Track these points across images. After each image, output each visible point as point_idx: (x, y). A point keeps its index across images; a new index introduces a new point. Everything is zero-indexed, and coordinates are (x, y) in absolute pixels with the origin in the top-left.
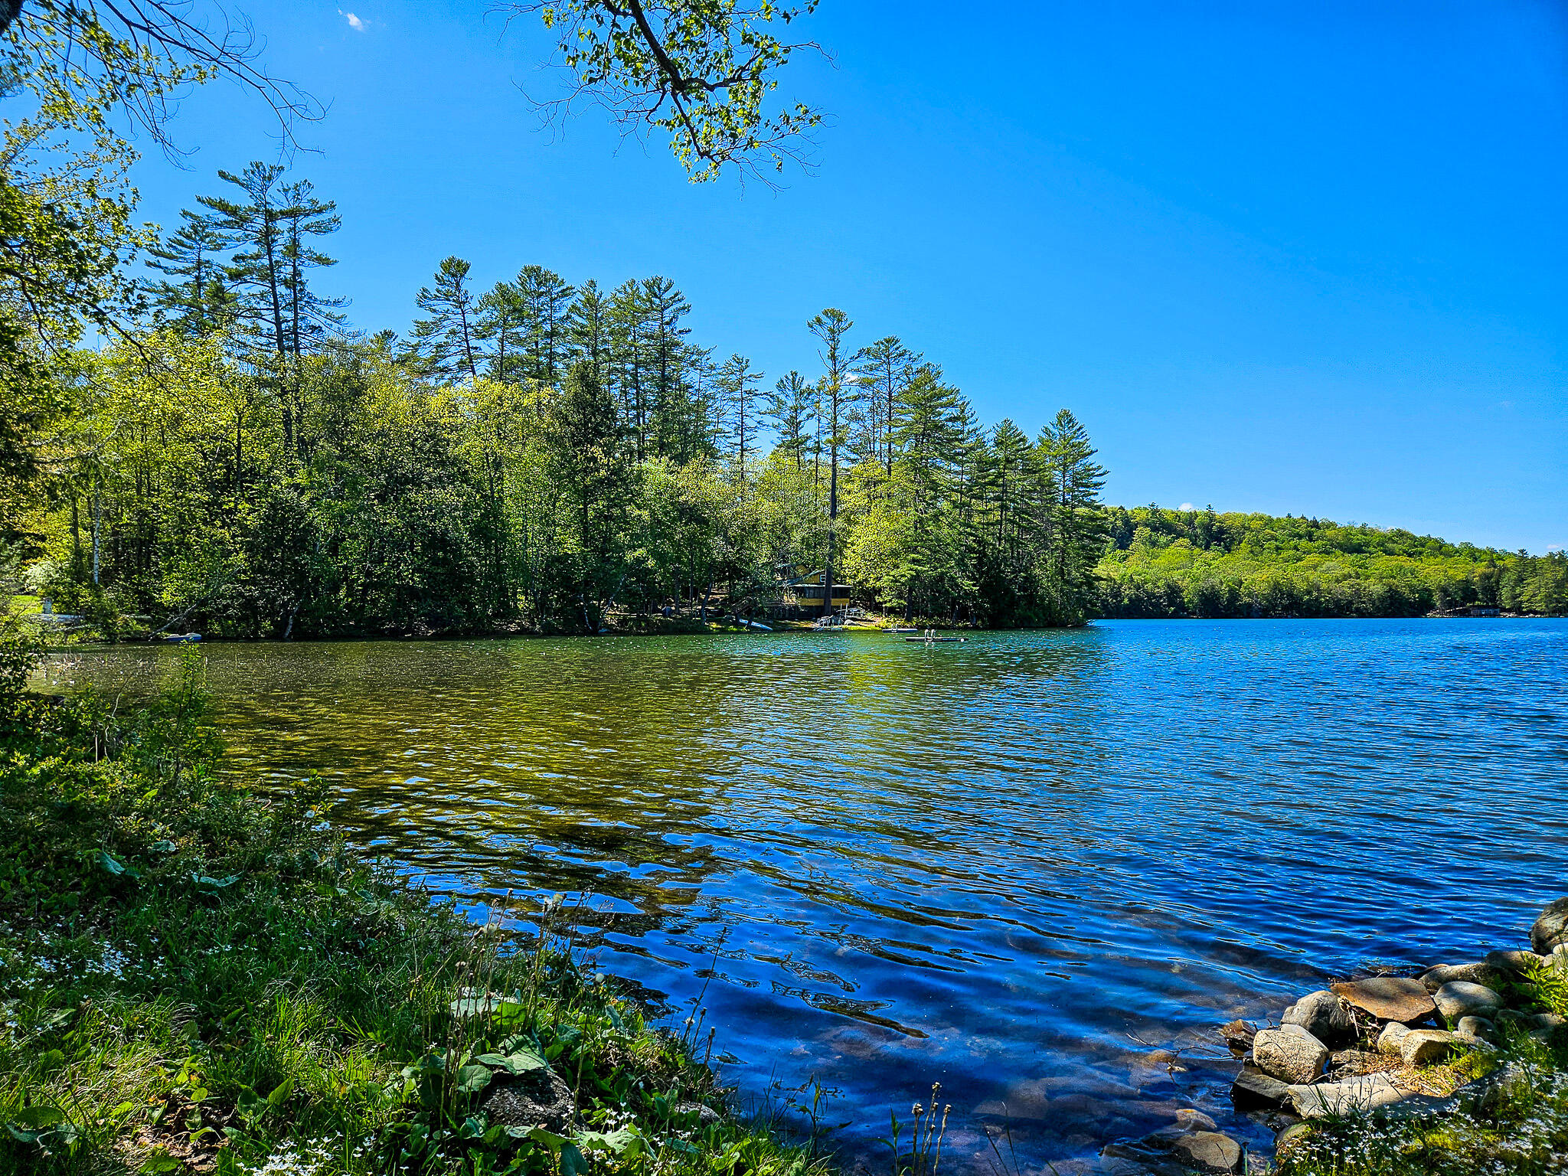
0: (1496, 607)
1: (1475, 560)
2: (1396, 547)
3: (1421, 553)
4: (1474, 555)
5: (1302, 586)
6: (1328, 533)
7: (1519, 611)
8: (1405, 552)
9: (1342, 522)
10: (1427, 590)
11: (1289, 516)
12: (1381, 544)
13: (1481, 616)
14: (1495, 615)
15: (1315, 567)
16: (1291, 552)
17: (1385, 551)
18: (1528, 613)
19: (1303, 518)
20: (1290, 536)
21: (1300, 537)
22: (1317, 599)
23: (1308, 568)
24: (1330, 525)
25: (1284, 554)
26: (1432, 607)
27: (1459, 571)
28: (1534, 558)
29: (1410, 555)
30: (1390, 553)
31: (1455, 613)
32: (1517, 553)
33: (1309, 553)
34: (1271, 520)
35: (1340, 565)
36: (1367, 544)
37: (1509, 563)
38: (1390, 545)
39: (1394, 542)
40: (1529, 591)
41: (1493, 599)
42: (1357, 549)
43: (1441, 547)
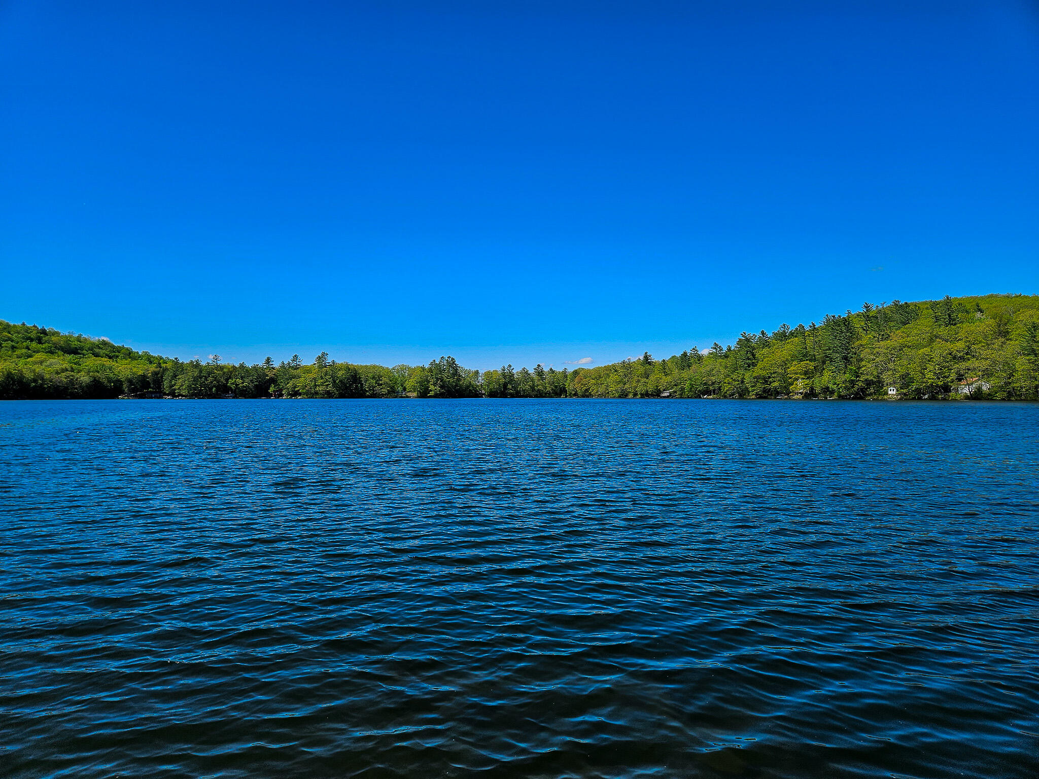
0: (161, 392)
1: (151, 362)
2: (102, 352)
3: (117, 357)
4: (150, 359)
5: (29, 375)
6: (54, 338)
7: (173, 394)
8: (107, 355)
9: (64, 332)
10: (119, 381)
11: (24, 324)
12: (91, 349)
13: (152, 398)
14: (161, 397)
15: (41, 363)
16: (24, 351)
17: (93, 354)
18: (178, 396)
19: (34, 326)
20: (23, 338)
21: (32, 340)
22: (42, 385)
23: (35, 363)
24: (55, 334)
25: (18, 352)
26: (122, 392)
27: (140, 369)
28: (182, 363)
29: (110, 358)
30: (96, 355)
31: (136, 397)
32: (174, 359)
33: (38, 352)
34: (8, 326)
35: (60, 362)
36: (82, 348)
37: (169, 365)
38: (97, 350)
39: (100, 348)
40: (179, 382)
41: (159, 388)
42: (74, 351)
43: (130, 353)
